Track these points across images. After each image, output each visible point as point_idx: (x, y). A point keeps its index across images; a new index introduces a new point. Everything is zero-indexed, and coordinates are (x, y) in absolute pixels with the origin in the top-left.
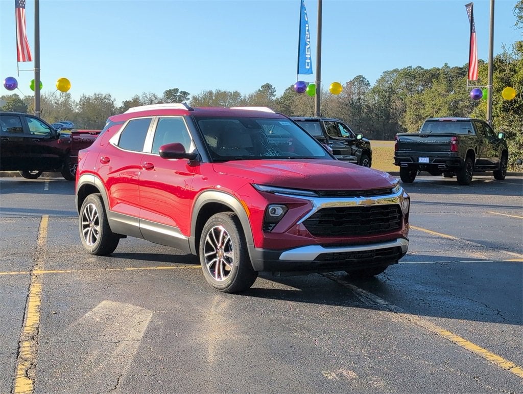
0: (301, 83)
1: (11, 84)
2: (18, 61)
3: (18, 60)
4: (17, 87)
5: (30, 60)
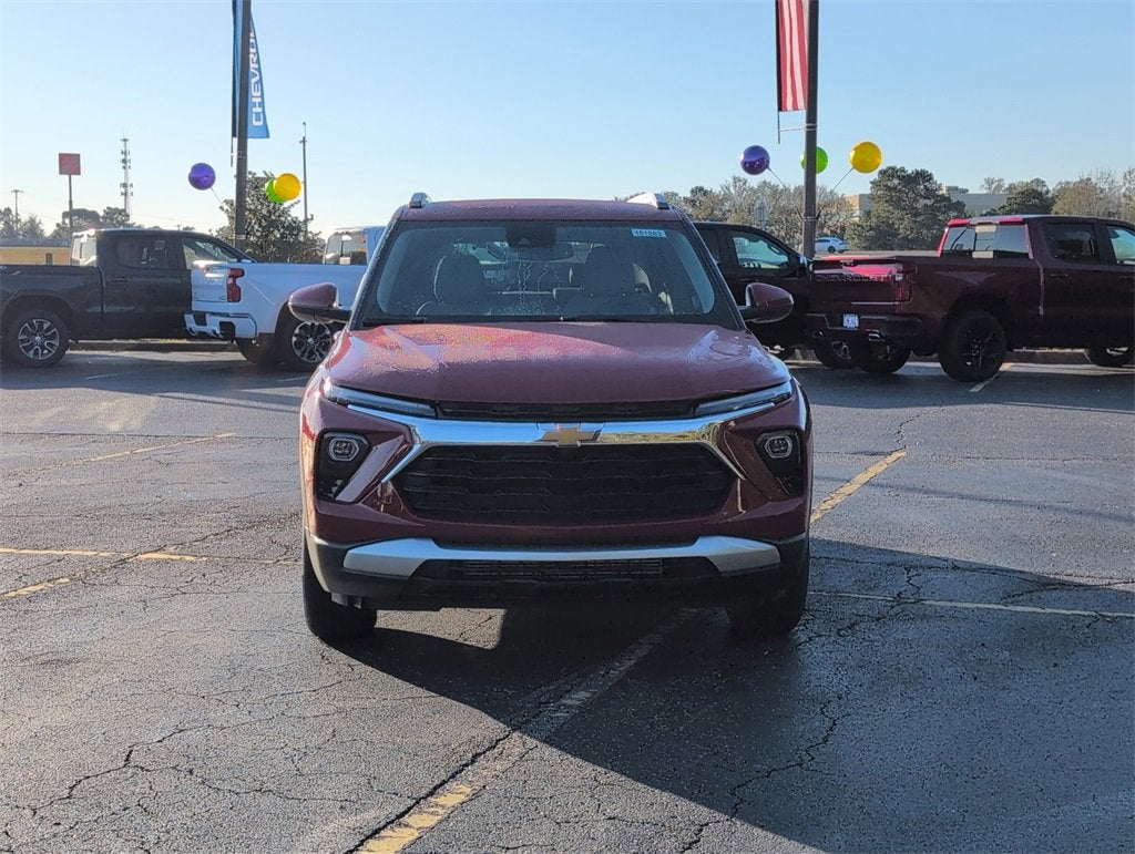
1: (756, 161)
2: (780, 109)
3: (781, 107)
4: (767, 167)
5: (795, 108)
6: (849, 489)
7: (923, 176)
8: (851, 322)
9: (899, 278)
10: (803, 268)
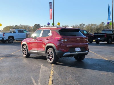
0: (108, 22)
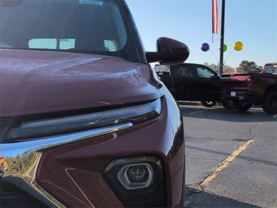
1: (205, 47)
3: (213, 32)
4: (209, 49)
6: (230, 159)
7: (253, 63)
8: (233, 94)
9: (249, 80)
10: (218, 78)
